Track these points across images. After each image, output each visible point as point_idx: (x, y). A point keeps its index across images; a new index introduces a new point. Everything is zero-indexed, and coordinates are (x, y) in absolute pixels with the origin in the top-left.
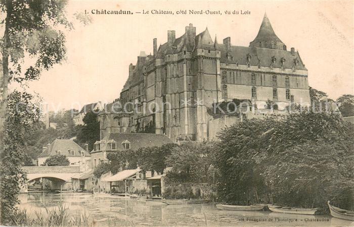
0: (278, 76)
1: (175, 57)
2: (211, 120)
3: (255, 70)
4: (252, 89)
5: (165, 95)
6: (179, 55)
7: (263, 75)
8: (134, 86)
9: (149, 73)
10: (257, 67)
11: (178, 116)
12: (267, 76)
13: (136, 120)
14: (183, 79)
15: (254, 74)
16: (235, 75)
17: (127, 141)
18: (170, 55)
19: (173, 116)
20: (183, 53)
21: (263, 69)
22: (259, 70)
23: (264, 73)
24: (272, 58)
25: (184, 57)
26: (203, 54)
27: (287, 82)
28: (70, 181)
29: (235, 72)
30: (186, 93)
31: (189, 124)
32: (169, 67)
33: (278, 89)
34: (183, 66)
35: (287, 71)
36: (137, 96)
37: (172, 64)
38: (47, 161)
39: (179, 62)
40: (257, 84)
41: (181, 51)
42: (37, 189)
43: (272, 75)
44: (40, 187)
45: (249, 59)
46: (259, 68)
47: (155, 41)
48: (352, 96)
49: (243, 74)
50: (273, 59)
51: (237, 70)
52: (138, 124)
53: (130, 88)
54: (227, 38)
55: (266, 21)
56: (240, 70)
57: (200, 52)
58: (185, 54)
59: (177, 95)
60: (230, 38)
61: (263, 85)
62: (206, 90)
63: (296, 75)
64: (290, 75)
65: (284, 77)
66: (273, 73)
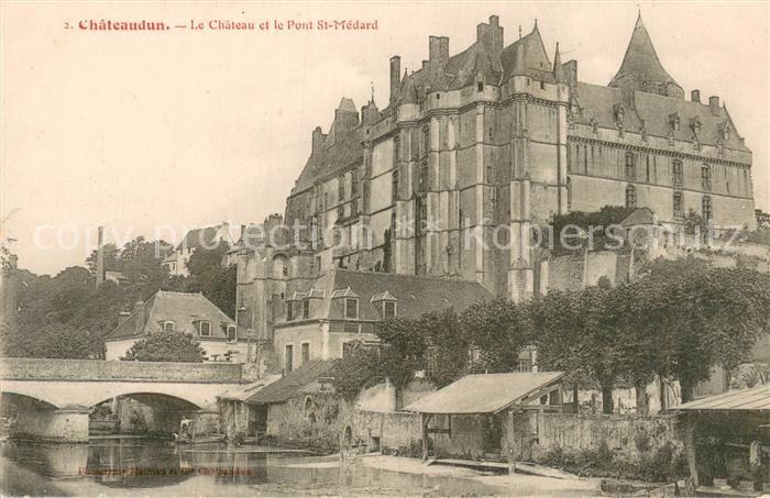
0: (686, 163)
1: (453, 99)
2: (546, 258)
3: (635, 143)
4: (627, 191)
5: (420, 194)
6: (463, 95)
7: (651, 157)
8: (326, 180)
9: (377, 141)
10: (640, 136)
11: (456, 250)
12: (662, 159)
13: (338, 261)
14: (474, 153)
15: (631, 153)
16: (589, 152)
17: (386, 296)
18: (441, 94)
19: (444, 249)
20: (476, 88)
21: (653, 143)
22: (644, 144)
23: (654, 151)
24: (670, 116)
25: (478, 97)
26: (529, 91)
27: (706, 176)
28: (215, 408)
29: (589, 146)
30: (480, 189)
31: (486, 270)
32: (435, 124)
33: (685, 192)
34: (474, 121)
35: (706, 151)
36: (336, 204)
37: (444, 117)
38: (137, 347)
39: (462, 110)
40: (638, 180)
41: (470, 83)
42: (104, 429)
43: (671, 159)
44: (112, 425)
45: (620, 116)
46: (643, 139)
49: (607, 151)
50: (673, 122)
51: (592, 141)
53: (317, 184)
56: (599, 142)
57: (520, 86)
58: (481, 88)
59: (456, 194)
60: (575, 62)
61: (652, 180)
62: (533, 184)
63: (725, 163)
64: (711, 160)
65: (699, 164)
66: (674, 154)
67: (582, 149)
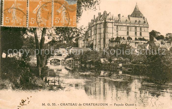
0: (137, 28)
3: (128, 25)
4: (127, 32)
5: (96, 34)
7: (131, 27)
8: (89, 30)
9: (92, 27)
11: (100, 41)
14: (102, 29)
15: (128, 27)
18: (98, 21)
19: (98, 41)
22: (130, 25)
23: (132, 26)
25: (102, 22)
26: (108, 21)
27: (141, 29)
30: (102, 34)
32: (98, 25)
33: (137, 32)
34: (102, 25)
40: (129, 30)
41: (101, 20)
43: (135, 27)
45: (127, 22)
46: (130, 24)
47: (94, 16)
48: (171, 34)
50: (136, 21)
51: (122, 26)
52: (89, 43)
54: (119, 14)
55: (137, 7)
56: (123, 26)
57: (107, 21)
58: (103, 21)
59: (100, 34)
60: (120, 14)
61: (131, 30)
62: (109, 33)
63: (144, 27)
64: (142, 27)
65: (140, 28)
66: (135, 26)
67: (120, 27)
